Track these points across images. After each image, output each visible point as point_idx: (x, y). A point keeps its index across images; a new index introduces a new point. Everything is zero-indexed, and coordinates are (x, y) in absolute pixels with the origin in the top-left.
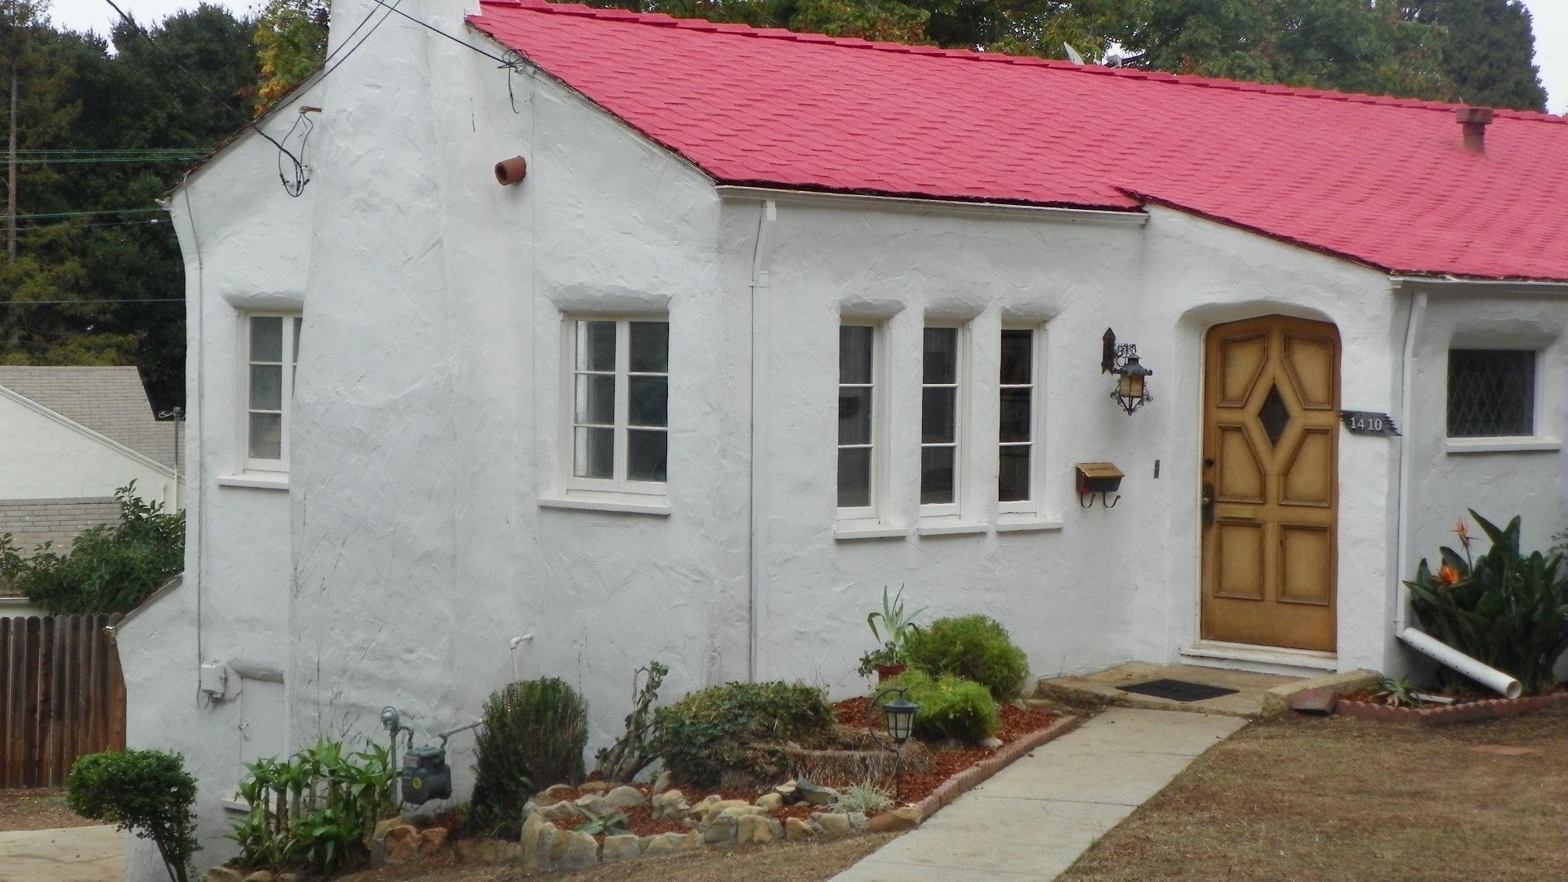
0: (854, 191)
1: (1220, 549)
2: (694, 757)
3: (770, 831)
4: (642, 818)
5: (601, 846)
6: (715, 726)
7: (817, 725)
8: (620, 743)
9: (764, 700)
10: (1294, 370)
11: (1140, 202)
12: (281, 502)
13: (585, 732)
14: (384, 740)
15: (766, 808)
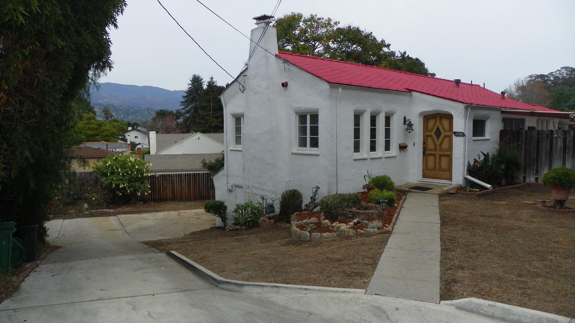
0: (357, 86)
1: (427, 160)
2: (331, 212)
3: (353, 233)
4: (319, 227)
5: (311, 235)
6: (336, 205)
7: (358, 203)
8: (309, 203)
9: (347, 198)
10: (442, 124)
11: (410, 91)
12: (240, 153)
13: (302, 200)
14: (261, 201)
15: (350, 226)
